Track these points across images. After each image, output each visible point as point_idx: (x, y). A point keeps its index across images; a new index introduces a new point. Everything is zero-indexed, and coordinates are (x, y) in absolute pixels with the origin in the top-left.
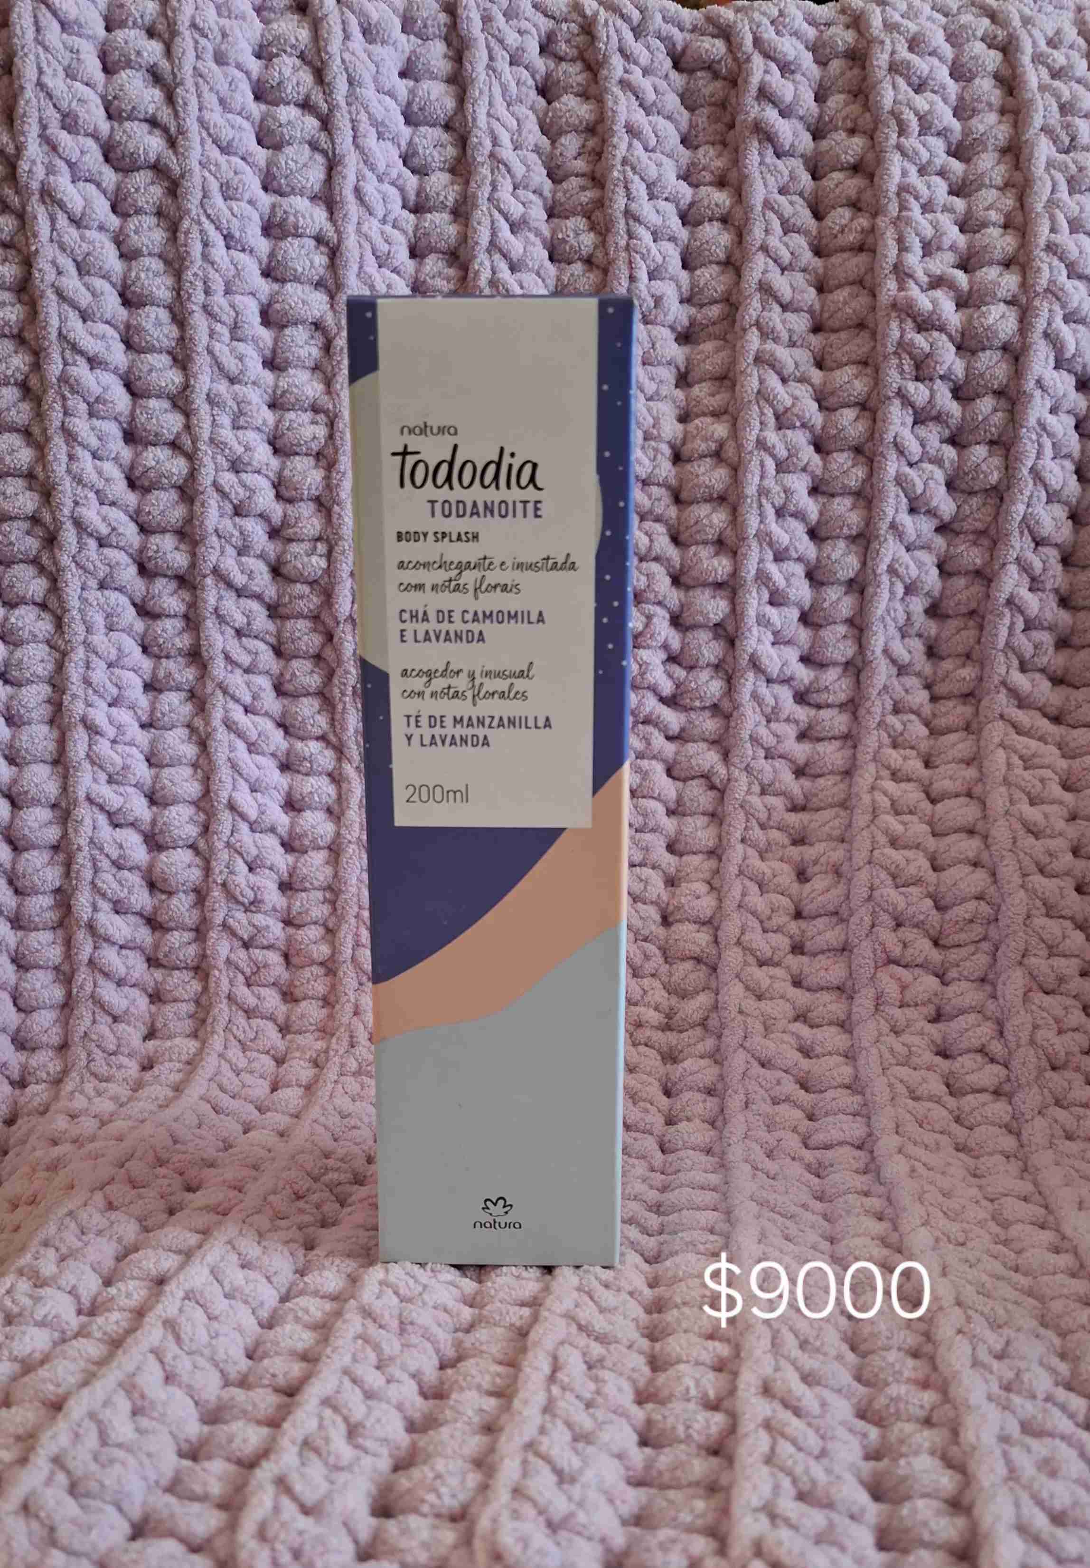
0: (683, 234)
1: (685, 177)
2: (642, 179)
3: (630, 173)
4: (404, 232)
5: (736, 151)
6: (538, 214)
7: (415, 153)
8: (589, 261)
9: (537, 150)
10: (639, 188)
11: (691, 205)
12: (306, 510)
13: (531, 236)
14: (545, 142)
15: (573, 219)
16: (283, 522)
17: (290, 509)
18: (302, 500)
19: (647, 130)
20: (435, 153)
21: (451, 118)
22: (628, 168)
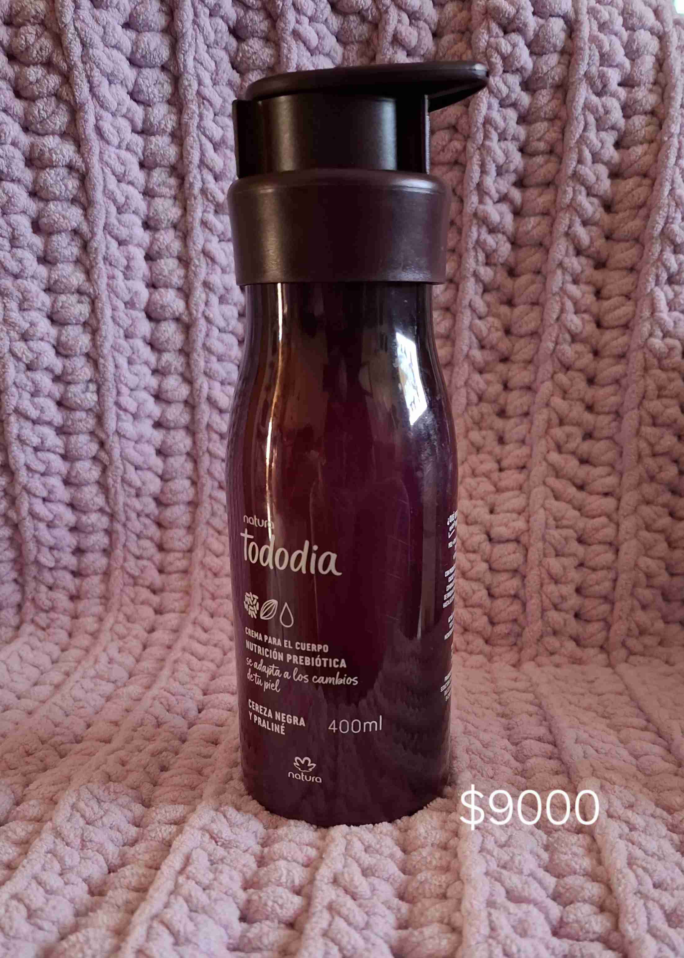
4: (135, 153)
7: (140, 91)
9: (230, 84)
12: (79, 362)
13: (226, 150)
14: (236, 77)
16: (63, 372)
17: (67, 363)
18: (75, 355)
20: (156, 92)
21: (167, 63)
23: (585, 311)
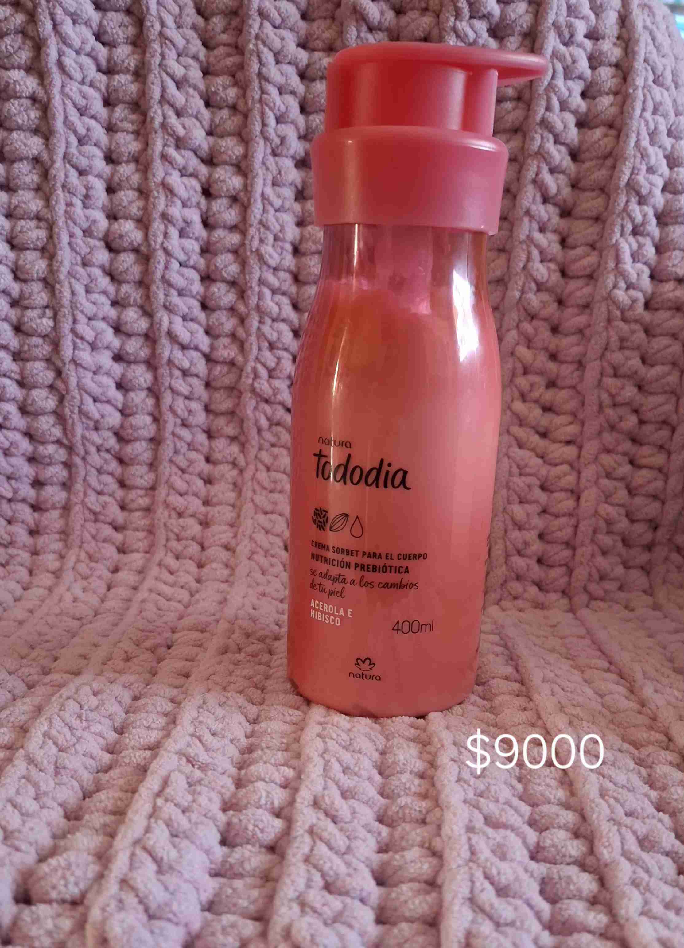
0: (301, 88)
1: (303, 45)
2: (270, 49)
3: (261, 46)
4: (98, 89)
5: (342, 25)
6: (196, 74)
7: (105, 32)
8: (234, 108)
9: (194, 27)
10: (268, 57)
11: (308, 66)
12: (36, 287)
13: (191, 91)
14: (200, 21)
15: (221, 78)
16: (20, 296)
17: (25, 287)
18: (33, 280)
19: (274, 14)
20: (120, 32)
21: (131, 6)
22: (259, 42)
23: (551, 260)
